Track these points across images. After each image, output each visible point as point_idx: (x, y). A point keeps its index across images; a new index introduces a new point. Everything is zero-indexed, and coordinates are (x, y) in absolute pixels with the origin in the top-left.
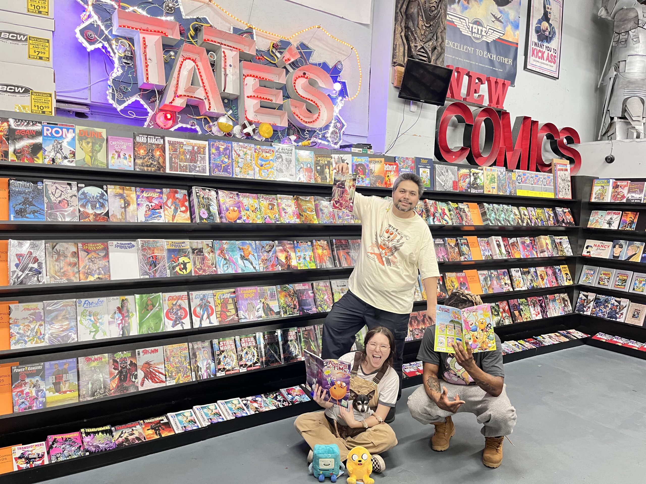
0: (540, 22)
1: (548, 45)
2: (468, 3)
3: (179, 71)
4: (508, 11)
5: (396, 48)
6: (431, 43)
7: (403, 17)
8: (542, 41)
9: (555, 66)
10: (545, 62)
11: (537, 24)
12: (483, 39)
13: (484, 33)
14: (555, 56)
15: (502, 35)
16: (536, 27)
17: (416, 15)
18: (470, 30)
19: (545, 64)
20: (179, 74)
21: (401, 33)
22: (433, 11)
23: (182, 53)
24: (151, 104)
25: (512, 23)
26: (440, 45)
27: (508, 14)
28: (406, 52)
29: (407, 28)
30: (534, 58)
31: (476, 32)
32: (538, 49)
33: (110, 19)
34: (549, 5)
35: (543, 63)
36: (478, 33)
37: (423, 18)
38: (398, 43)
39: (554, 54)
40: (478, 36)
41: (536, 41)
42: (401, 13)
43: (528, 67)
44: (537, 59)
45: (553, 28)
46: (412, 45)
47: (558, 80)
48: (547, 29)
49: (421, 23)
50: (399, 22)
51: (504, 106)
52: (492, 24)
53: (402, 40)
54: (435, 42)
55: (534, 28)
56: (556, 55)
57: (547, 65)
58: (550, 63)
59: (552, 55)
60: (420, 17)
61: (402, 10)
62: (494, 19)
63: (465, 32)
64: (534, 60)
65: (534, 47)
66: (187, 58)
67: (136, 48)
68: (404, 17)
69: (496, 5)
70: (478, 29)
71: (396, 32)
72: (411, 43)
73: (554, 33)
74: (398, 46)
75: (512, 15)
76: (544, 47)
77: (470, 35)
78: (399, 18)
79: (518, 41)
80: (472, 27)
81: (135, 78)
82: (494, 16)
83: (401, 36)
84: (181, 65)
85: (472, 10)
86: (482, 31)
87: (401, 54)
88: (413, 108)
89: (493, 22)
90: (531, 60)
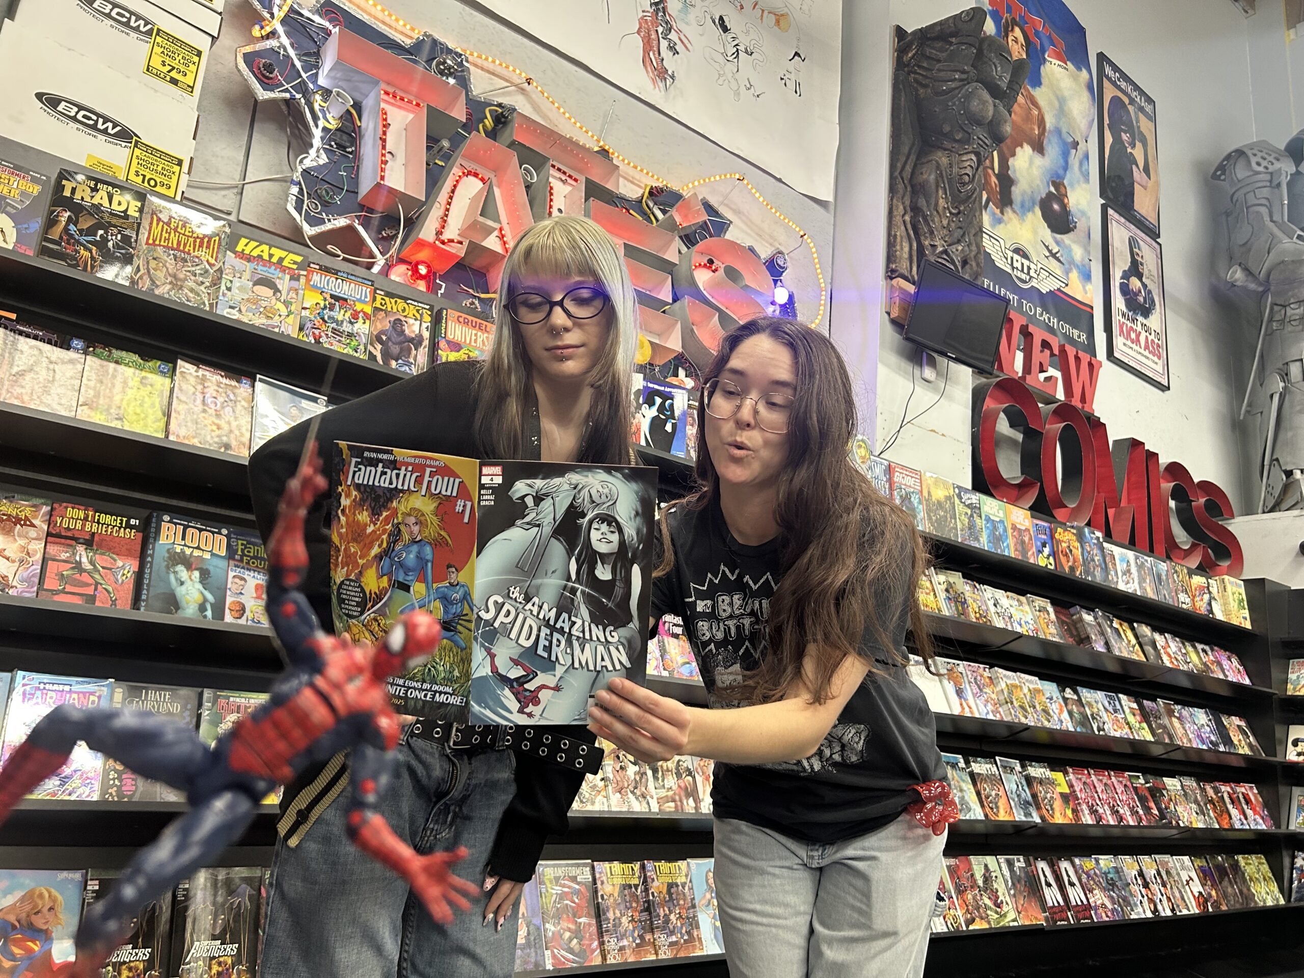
0: (1126, 275)
1: (1145, 321)
2: (1002, 213)
3: (453, 191)
4: (1070, 246)
5: (895, 241)
6: (960, 248)
7: (906, 187)
8: (1134, 313)
9: (1160, 362)
10: (1142, 351)
11: (1122, 278)
12: (1033, 284)
13: (1032, 273)
14: (1158, 346)
15: (1063, 285)
16: (1121, 284)
17: (933, 187)
18: (1009, 261)
19: (1143, 355)
20: (451, 198)
21: (903, 216)
22: (964, 184)
23: (460, 161)
24: (382, 242)
25: (1078, 266)
26: (975, 257)
27: (1070, 250)
28: (915, 253)
29: (915, 210)
30: (1125, 341)
31: (1020, 268)
32: (1130, 324)
33: (317, 55)
34: (1139, 249)
35: (1140, 353)
36: (1022, 271)
37: (946, 194)
38: (898, 234)
39: (1156, 341)
40: (1023, 276)
41: (1124, 309)
42: (902, 178)
43: (1116, 354)
44: (1129, 343)
45: (1150, 292)
46: (927, 243)
47: (1167, 392)
48: (1140, 291)
49: (942, 202)
50: (900, 195)
51: (1094, 407)
52: (1045, 261)
53: (907, 230)
54: (966, 248)
55: (1117, 284)
56: (1160, 342)
57: (1147, 358)
58: (1151, 356)
59: (1152, 341)
60: (940, 192)
61: (904, 175)
62: (1047, 254)
63: (1000, 263)
64: (1125, 344)
65: (1122, 320)
66: (469, 173)
67: (364, 125)
68: (909, 189)
69: (1048, 231)
70: (1023, 264)
71: (895, 213)
72: (922, 238)
73: (1153, 301)
74: (899, 237)
75: (1078, 253)
76: (1139, 323)
77: (1010, 271)
78: (900, 187)
79: (1092, 301)
80: (1012, 258)
81: (355, 180)
82: (1047, 247)
83: (904, 222)
84: (457, 181)
85: (1008, 226)
86: (1029, 268)
87: (906, 255)
88: (928, 373)
89: (1047, 257)
90: (1119, 342)
